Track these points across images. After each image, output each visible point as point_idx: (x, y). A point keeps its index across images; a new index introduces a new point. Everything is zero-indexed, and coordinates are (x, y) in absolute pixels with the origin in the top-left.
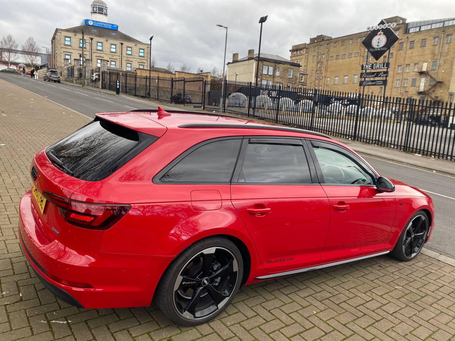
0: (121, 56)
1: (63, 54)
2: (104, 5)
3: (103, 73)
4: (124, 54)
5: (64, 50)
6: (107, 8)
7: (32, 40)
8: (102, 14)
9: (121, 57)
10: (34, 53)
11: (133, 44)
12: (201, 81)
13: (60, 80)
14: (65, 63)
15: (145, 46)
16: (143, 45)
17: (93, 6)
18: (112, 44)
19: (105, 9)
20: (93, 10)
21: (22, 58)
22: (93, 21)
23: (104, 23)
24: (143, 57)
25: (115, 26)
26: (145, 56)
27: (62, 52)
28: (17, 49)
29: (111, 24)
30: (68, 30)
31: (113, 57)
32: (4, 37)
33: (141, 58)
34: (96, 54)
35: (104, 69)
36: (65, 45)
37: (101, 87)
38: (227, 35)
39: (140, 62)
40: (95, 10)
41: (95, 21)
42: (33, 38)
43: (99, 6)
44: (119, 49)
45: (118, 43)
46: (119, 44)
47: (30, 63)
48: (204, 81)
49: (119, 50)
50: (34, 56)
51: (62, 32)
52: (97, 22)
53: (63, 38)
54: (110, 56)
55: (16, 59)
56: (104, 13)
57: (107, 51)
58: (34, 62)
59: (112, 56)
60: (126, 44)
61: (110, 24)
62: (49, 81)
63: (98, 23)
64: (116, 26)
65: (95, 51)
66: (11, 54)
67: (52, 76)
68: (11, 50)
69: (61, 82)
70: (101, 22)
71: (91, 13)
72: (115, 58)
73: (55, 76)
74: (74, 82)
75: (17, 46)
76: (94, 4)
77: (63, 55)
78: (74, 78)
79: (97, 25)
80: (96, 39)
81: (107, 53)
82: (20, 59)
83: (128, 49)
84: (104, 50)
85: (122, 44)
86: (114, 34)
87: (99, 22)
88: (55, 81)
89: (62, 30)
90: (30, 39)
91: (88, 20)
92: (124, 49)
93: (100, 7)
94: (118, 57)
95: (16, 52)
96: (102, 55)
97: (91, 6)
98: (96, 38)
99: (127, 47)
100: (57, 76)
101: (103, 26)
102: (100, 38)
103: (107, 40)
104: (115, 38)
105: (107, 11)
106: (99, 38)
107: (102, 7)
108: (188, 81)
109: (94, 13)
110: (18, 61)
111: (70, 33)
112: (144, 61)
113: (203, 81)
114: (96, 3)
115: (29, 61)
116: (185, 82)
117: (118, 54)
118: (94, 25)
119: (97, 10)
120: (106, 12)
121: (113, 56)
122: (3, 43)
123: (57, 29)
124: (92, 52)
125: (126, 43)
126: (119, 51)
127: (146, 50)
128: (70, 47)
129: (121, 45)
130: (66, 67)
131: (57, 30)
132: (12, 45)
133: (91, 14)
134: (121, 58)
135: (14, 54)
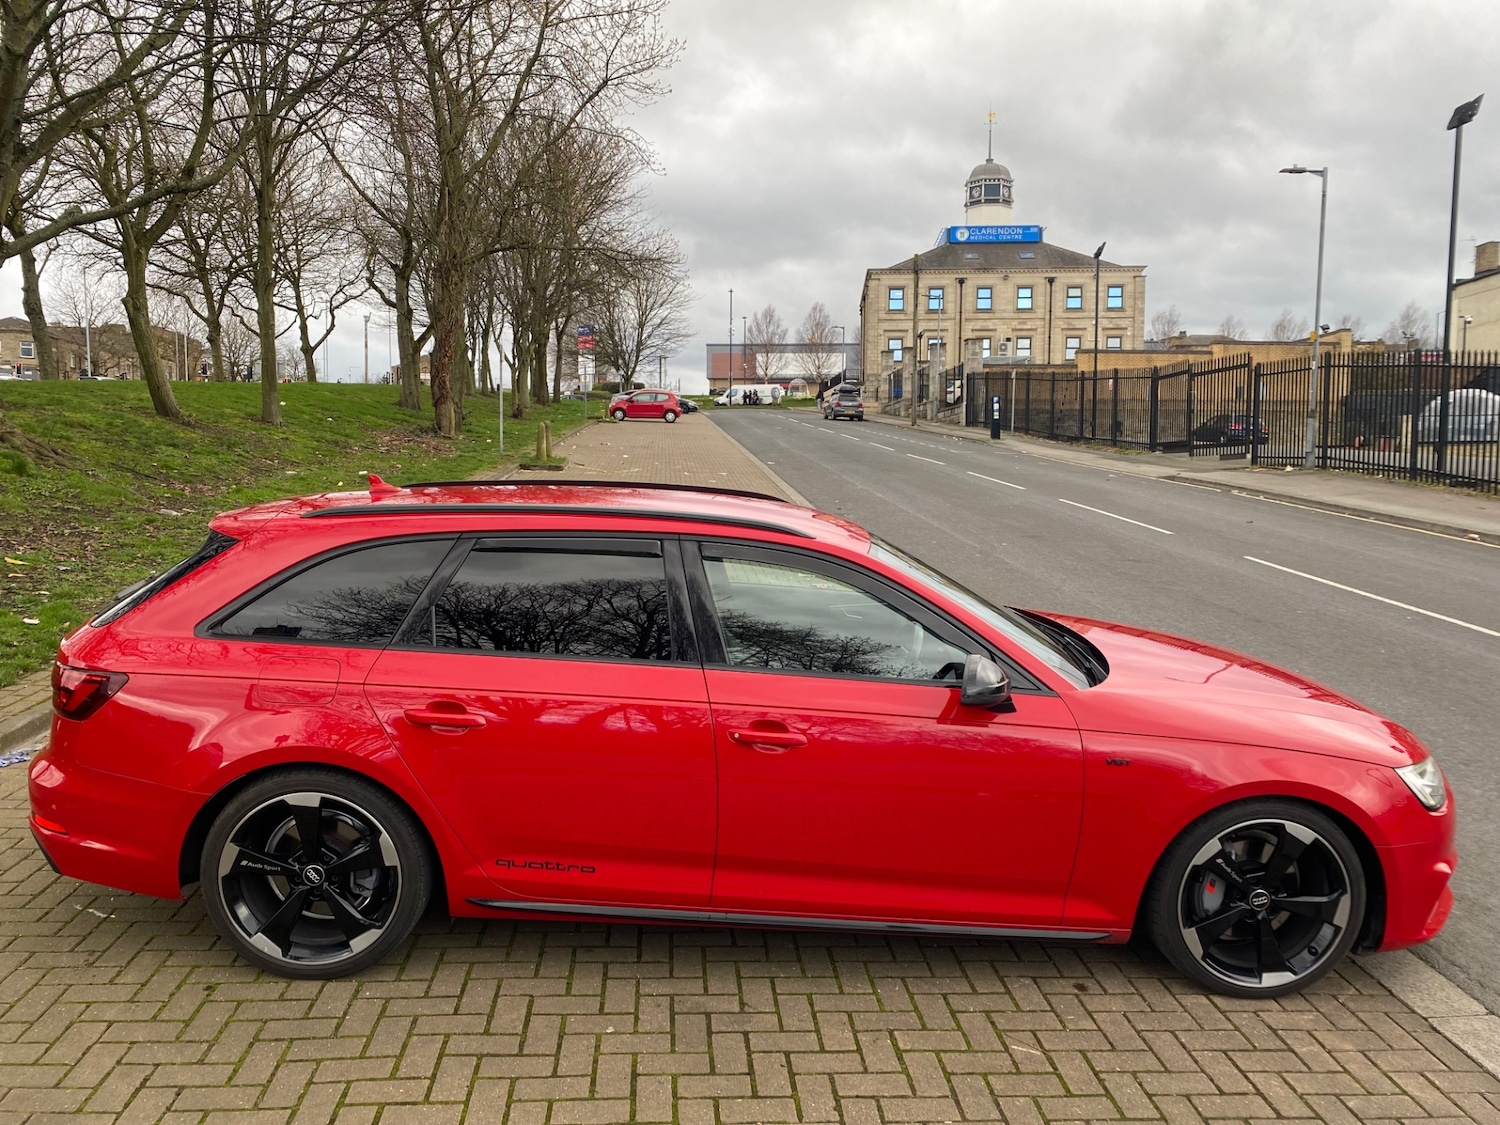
0: (1048, 317)
1: (883, 338)
2: (1003, 176)
3: (971, 378)
4: (1058, 311)
5: (887, 326)
6: (1011, 182)
7: (820, 310)
8: (997, 201)
9: (1047, 321)
10: (823, 345)
11: (1087, 274)
12: (1244, 366)
13: (862, 412)
14: (884, 364)
15: (1128, 274)
16: (1119, 274)
17: (972, 185)
18: (1019, 288)
19: (1004, 186)
20: (971, 196)
21: (794, 363)
22: (969, 228)
23: (1002, 227)
24: (1121, 309)
25: (1032, 230)
26: (1126, 307)
27: (881, 332)
28: (784, 343)
29: (1020, 227)
30: (896, 270)
31: (1025, 323)
32: (755, 315)
33: (1113, 314)
34: (973, 323)
35: (975, 365)
36: (890, 311)
37: (964, 421)
38: (1324, 196)
39: (1111, 326)
40: (976, 195)
41: (975, 227)
42: (822, 305)
43: (988, 182)
44: (1043, 298)
45: (1038, 279)
46: (1043, 281)
47: (815, 373)
48: (1254, 364)
49: (1041, 300)
50: (825, 355)
51: (882, 277)
52: (980, 228)
53: (884, 291)
54: (1015, 324)
55: (781, 369)
56: (1001, 198)
57: (1005, 311)
58: (824, 371)
59: (1019, 323)
60: (1063, 278)
61: (1016, 227)
62: (834, 419)
63: (983, 231)
64: (1036, 230)
65: (972, 315)
66: (771, 356)
67: (844, 403)
68: (771, 345)
69: (864, 417)
70: (992, 227)
71: (966, 205)
72: (1029, 327)
73: (850, 404)
74: (902, 414)
75: (785, 332)
76: (972, 179)
77: (882, 341)
78: (902, 403)
79: (981, 238)
80: (974, 279)
81: (1006, 315)
82: (791, 367)
83: (1072, 292)
84: (997, 307)
85: (1051, 281)
86: (1029, 255)
87: (986, 228)
88: (852, 418)
89: (882, 271)
90: (815, 309)
91: (955, 229)
92: (1059, 296)
93: (992, 182)
94: (1039, 323)
95: (782, 348)
96: (990, 325)
97: (966, 186)
98: (974, 276)
99: (1069, 287)
100: (855, 403)
101: (997, 236)
102: (987, 275)
103: (1006, 278)
104: (1031, 267)
105: (1013, 190)
106: (983, 275)
107: (997, 182)
108: (1201, 374)
109: (972, 203)
110: (788, 372)
111: (904, 276)
112: (1123, 323)
113: (1248, 365)
114: (981, 174)
115: (812, 368)
116: (1192, 376)
117: (1040, 312)
118: (972, 238)
119: (980, 195)
120: (1006, 195)
121: (1024, 321)
122: (754, 329)
123: (869, 270)
124: (963, 320)
125: (1064, 274)
126: (1043, 304)
127: (1129, 288)
128: (902, 317)
129: (1048, 286)
130: (885, 375)
131: (869, 274)
132: (773, 334)
133: (965, 209)
134: (1047, 326)
135: (778, 355)
